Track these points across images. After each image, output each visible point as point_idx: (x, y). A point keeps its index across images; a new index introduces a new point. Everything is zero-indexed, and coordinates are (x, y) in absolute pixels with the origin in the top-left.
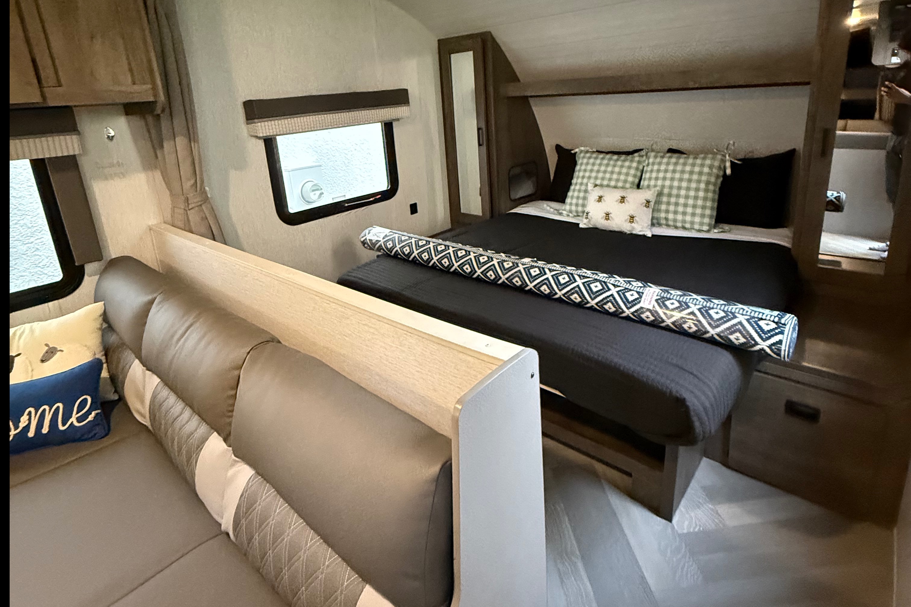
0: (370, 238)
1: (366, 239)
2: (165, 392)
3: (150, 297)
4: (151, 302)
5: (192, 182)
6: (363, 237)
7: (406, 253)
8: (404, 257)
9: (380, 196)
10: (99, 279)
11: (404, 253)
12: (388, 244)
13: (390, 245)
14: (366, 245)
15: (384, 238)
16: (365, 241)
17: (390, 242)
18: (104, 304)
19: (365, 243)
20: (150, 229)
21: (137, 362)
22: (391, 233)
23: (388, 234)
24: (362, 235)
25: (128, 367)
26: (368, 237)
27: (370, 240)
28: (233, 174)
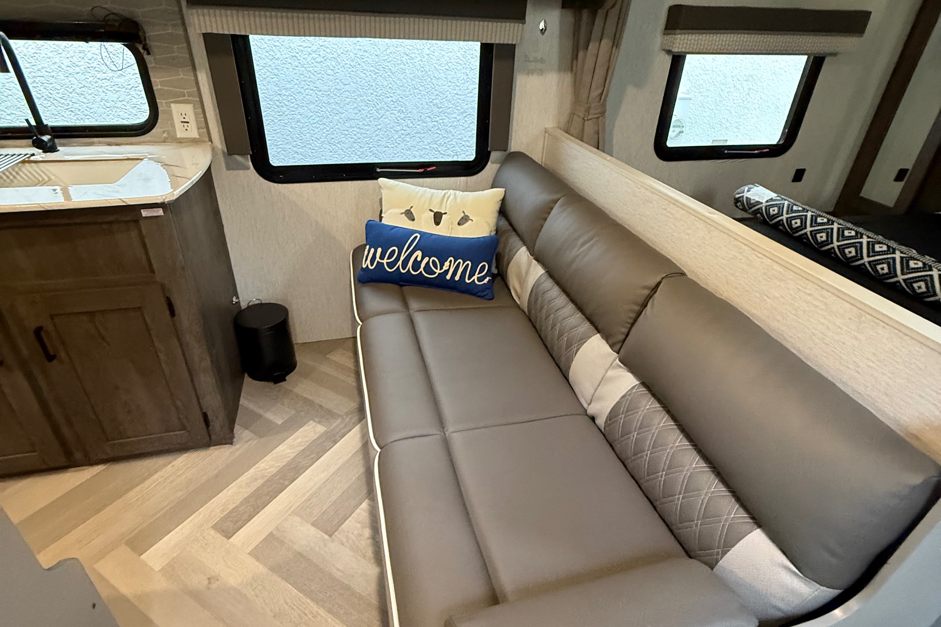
0: (749, 197)
1: (743, 197)
2: (549, 283)
3: (555, 197)
4: (555, 202)
5: (599, 91)
6: (739, 194)
7: (795, 226)
8: (789, 230)
9: (768, 150)
10: (500, 168)
11: (790, 225)
12: (771, 210)
13: (774, 211)
14: (739, 204)
15: (767, 202)
16: (741, 199)
17: (776, 209)
18: (505, 191)
19: (740, 201)
20: (546, 132)
21: (524, 249)
22: (779, 198)
23: (774, 198)
24: (739, 191)
25: (515, 250)
26: (746, 195)
27: (747, 198)
28: (631, 91)
